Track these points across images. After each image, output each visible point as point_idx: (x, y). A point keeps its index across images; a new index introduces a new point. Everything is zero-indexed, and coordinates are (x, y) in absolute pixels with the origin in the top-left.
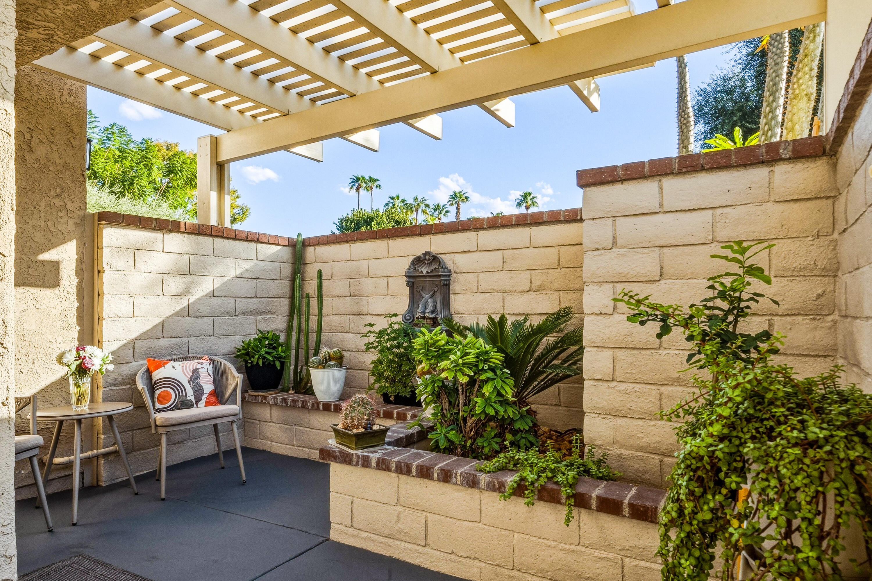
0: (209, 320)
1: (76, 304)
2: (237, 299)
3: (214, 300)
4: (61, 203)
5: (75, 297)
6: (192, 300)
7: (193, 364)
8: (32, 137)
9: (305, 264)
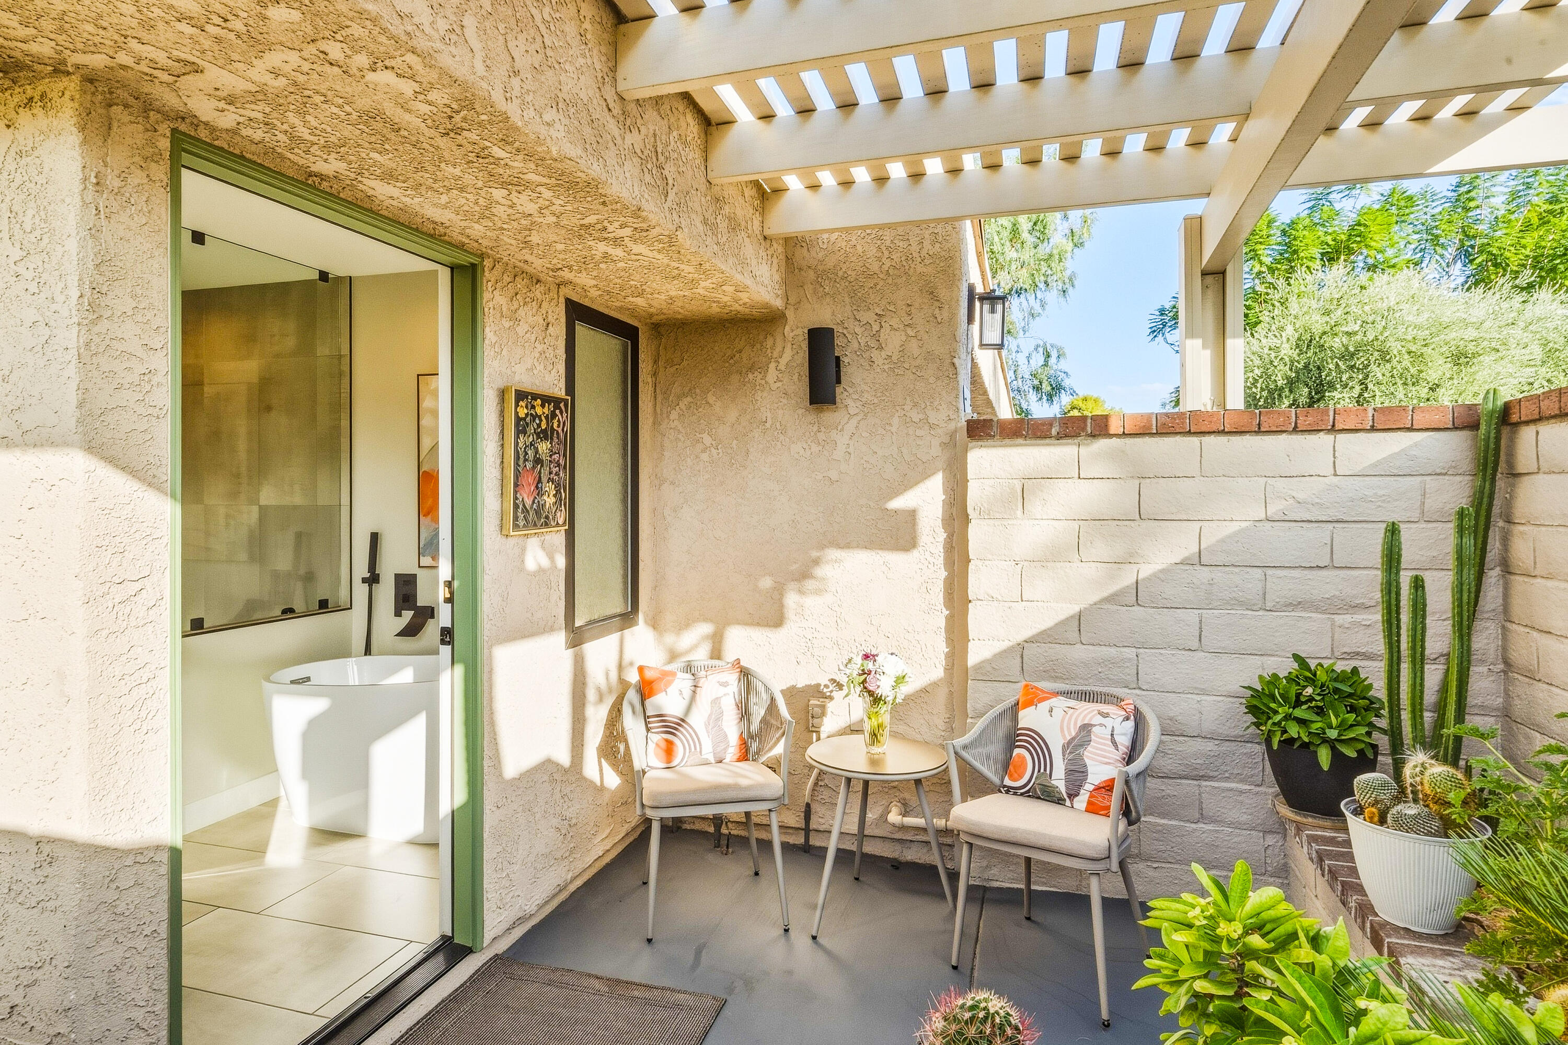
0: (1192, 617)
1: (943, 574)
2: (1270, 572)
3: (1204, 574)
4: (921, 416)
5: (941, 560)
6: (1146, 570)
7: (1087, 712)
8: (881, 327)
9: (1514, 475)
